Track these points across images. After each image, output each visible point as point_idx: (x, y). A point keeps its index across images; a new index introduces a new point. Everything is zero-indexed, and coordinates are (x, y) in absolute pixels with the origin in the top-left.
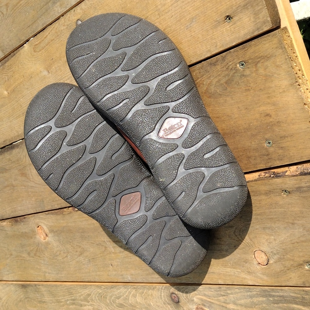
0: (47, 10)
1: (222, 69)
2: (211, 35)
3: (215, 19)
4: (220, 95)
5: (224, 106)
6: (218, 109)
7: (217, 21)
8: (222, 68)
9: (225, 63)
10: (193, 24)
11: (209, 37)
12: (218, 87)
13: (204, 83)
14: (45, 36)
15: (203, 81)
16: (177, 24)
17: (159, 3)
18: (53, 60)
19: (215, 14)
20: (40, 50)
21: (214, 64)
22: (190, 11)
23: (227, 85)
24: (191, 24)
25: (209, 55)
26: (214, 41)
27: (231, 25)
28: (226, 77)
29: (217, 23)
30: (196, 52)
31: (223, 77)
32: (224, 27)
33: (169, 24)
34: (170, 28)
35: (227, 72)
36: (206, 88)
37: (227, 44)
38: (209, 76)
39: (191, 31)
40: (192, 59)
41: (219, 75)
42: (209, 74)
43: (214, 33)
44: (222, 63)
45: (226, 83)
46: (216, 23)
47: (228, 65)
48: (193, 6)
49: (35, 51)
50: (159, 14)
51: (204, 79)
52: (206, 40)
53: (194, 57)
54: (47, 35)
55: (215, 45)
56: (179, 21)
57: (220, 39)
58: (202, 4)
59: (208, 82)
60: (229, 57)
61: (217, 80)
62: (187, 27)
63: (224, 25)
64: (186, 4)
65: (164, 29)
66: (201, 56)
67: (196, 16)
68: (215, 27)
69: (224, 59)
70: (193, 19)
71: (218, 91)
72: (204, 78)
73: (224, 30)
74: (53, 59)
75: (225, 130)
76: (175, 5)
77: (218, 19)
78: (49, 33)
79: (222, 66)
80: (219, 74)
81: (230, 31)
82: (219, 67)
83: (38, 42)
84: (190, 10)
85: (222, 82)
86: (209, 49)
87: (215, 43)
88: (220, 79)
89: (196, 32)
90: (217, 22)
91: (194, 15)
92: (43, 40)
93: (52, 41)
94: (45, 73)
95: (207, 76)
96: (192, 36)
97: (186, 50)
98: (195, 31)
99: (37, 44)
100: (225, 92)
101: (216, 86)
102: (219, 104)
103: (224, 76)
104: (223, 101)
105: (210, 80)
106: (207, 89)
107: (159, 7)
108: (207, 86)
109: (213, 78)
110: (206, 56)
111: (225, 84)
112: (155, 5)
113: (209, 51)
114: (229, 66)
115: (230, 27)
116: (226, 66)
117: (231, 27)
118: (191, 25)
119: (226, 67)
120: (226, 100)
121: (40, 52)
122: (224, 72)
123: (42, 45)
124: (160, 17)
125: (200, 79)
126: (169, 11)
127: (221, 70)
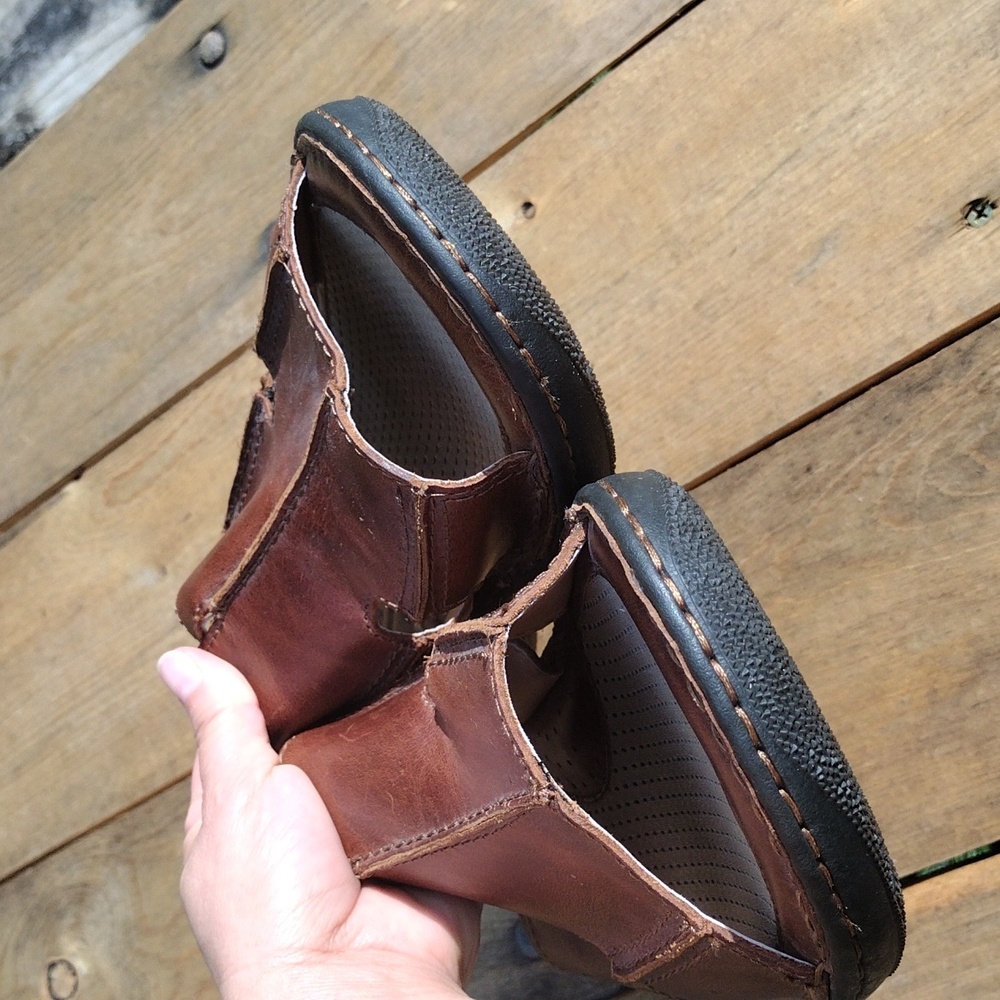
0: (184, 339)
1: (961, 398)
2: (907, 283)
3: (920, 224)
4: (954, 500)
5: (975, 544)
6: (948, 561)
7: (931, 228)
8: (958, 396)
9: (972, 373)
10: (824, 258)
11: (895, 291)
12: (943, 473)
13: (881, 468)
14: (164, 436)
15: (876, 461)
16: (753, 275)
17: (678, 216)
18: (191, 520)
19: (920, 205)
20: (135, 495)
21: (924, 387)
22: (808, 217)
23: (983, 456)
24: (815, 260)
25: (898, 355)
26: (920, 301)
27: (989, 229)
28: (978, 428)
29: (931, 237)
30: (842, 357)
31: (966, 430)
32: (961, 245)
33: (719, 283)
34: (722, 296)
35: (982, 407)
36: (886, 489)
37: (980, 299)
38: (903, 439)
39: (815, 288)
40: (823, 388)
41: (947, 425)
42: (901, 431)
43: (917, 272)
44: (957, 377)
45: (981, 448)
46: (924, 237)
47: (986, 380)
48: (823, 198)
49: (110, 503)
50: (674, 256)
51: (877, 453)
52: (883, 304)
53: (830, 380)
54: (175, 432)
55: (927, 315)
56: (764, 260)
57: (946, 289)
58: (861, 184)
59: (899, 462)
60: (988, 347)
61: (937, 446)
62: (798, 274)
63: (958, 236)
64: (794, 196)
65: (695, 302)
66: (865, 368)
67: (836, 229)
68: (923, 251)
69: (965, 360)
70: (824, 241)
71: (941, 490)
72: (881, 447)
73: (965, 254)
74: (188, 516)
75: (982, 640)
76: (748, 207)
77: (934, 221)
78: (186, 421)
79: (960, 388)
80: (948, 421)
81: (992, 250)
82: (944, 395)
83: (132, 463)
84: (810, 212)
85: (962, 448)
86: (899, 334)
87: (923, 307)
88: (950, 439)
89: (839, 286)
90: (931, 232)
91: (828, 229)
92: (155, 452)
93: (192, 446)
94: (148, 577)
95: (894, 438)
96: (819, 302)
97: (795, 361)
98: (834, 285)
99: (125, 474)
100: (976, 484)
101: (933, 471)
102: (953, 537)
103: (968, 426)
104: (968, 524)
105: (907, 453)
106: (893, 489)
107: (678, 229)
108: (891, 480)
109: (921, 440)
110: (887, 364)
111: (973, 454)
112: (660, 226)
113: (901, 340)
114: (989, 383)
115: (987, 237)
116: (975, 383)
117: (991, 238)
118: (817, 265)
119: (980, 387)
120: (982, 515)
121: (135, 501)
122: (966, 411)
123: (147, 471)
124: (679, 263)
125: (858, 459)
126: (721, 234)
127: (956, 405)
